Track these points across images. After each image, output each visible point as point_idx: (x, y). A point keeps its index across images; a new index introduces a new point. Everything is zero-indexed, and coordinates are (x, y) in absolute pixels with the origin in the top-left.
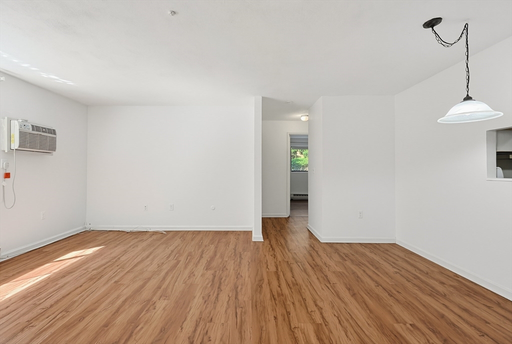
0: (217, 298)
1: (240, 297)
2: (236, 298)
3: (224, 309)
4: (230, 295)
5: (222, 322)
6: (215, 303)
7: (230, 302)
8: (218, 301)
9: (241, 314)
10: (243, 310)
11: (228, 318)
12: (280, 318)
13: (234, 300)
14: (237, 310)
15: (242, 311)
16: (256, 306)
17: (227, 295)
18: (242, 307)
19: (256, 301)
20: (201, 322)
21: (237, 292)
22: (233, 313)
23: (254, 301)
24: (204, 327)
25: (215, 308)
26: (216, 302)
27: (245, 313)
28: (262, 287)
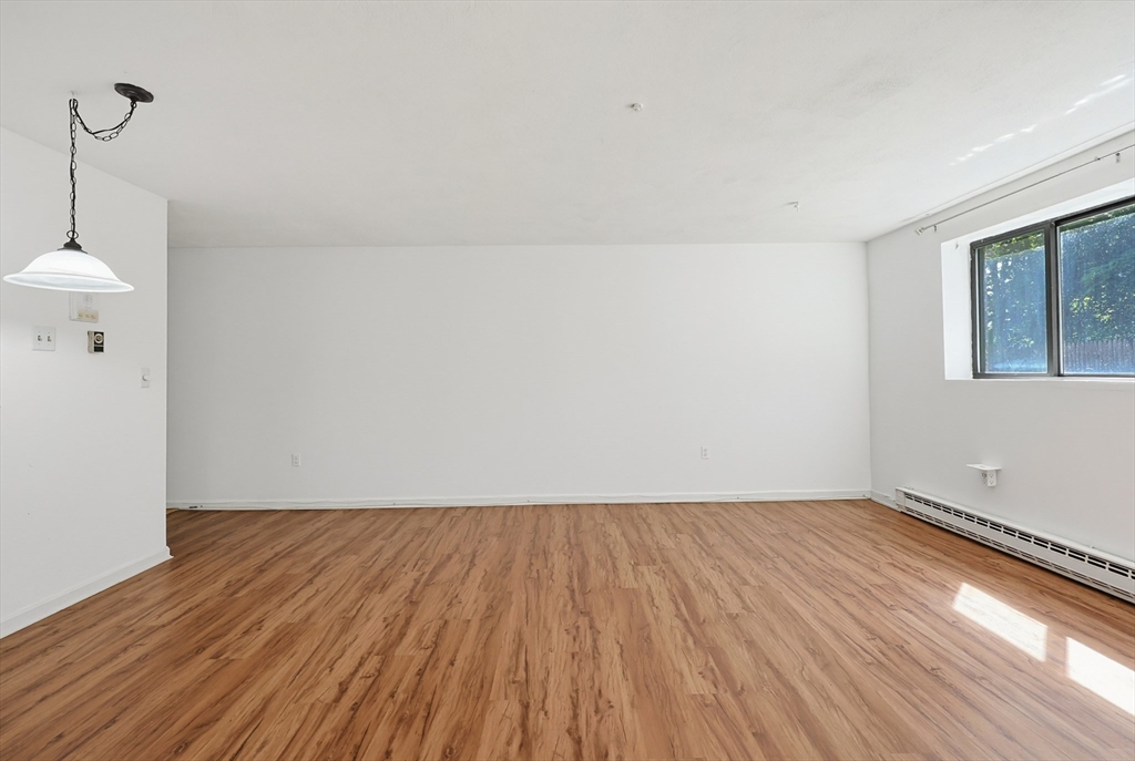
0: (575, 706)
1: (515, 710)
2: (526, 707)
3: (552, 679)
4: (542, 714)
5: (553, 654)
6: (577, 691)
7: (542, 696)
8: (571, 697)
9: (517, 668)
10: (511, 676)
11: (542, 661)
12: (444, 663)
13: (532, 702)
14: (524, 676)
15: (515, 675)
16: (482, 686)
17: (550, 715)
18: (514, 682)
19: (478, 698)
20: (590, 651)
21: (525, 730)
22: (534, 668)
23: (482, 700)
24: (582, 646)
25: (573, 680)
26: (574, 695)
27: (509, 671)
28: (444, 752)
